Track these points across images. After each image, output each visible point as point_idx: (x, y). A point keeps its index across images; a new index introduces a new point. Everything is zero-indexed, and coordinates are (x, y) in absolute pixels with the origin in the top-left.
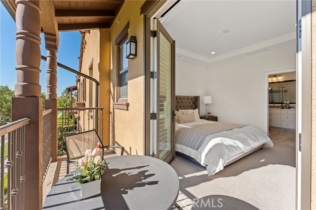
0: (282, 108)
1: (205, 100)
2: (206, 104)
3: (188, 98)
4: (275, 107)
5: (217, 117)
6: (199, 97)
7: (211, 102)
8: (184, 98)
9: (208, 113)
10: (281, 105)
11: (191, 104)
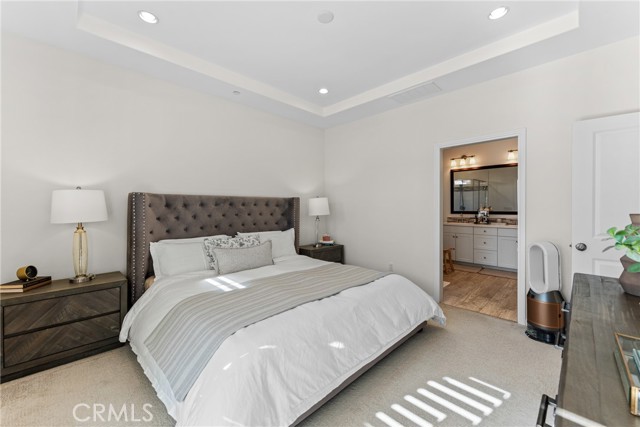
0: (476, 223)
1: (314, 206)
2: (318, 218)
3: (267, 202)
4: (464, 220)
5: (342, 246)
6: (298, 199)
7: (328, 213)
8: (256, 202)
9: (325, 239)
10: (473, 216)
11: (278, 216)
